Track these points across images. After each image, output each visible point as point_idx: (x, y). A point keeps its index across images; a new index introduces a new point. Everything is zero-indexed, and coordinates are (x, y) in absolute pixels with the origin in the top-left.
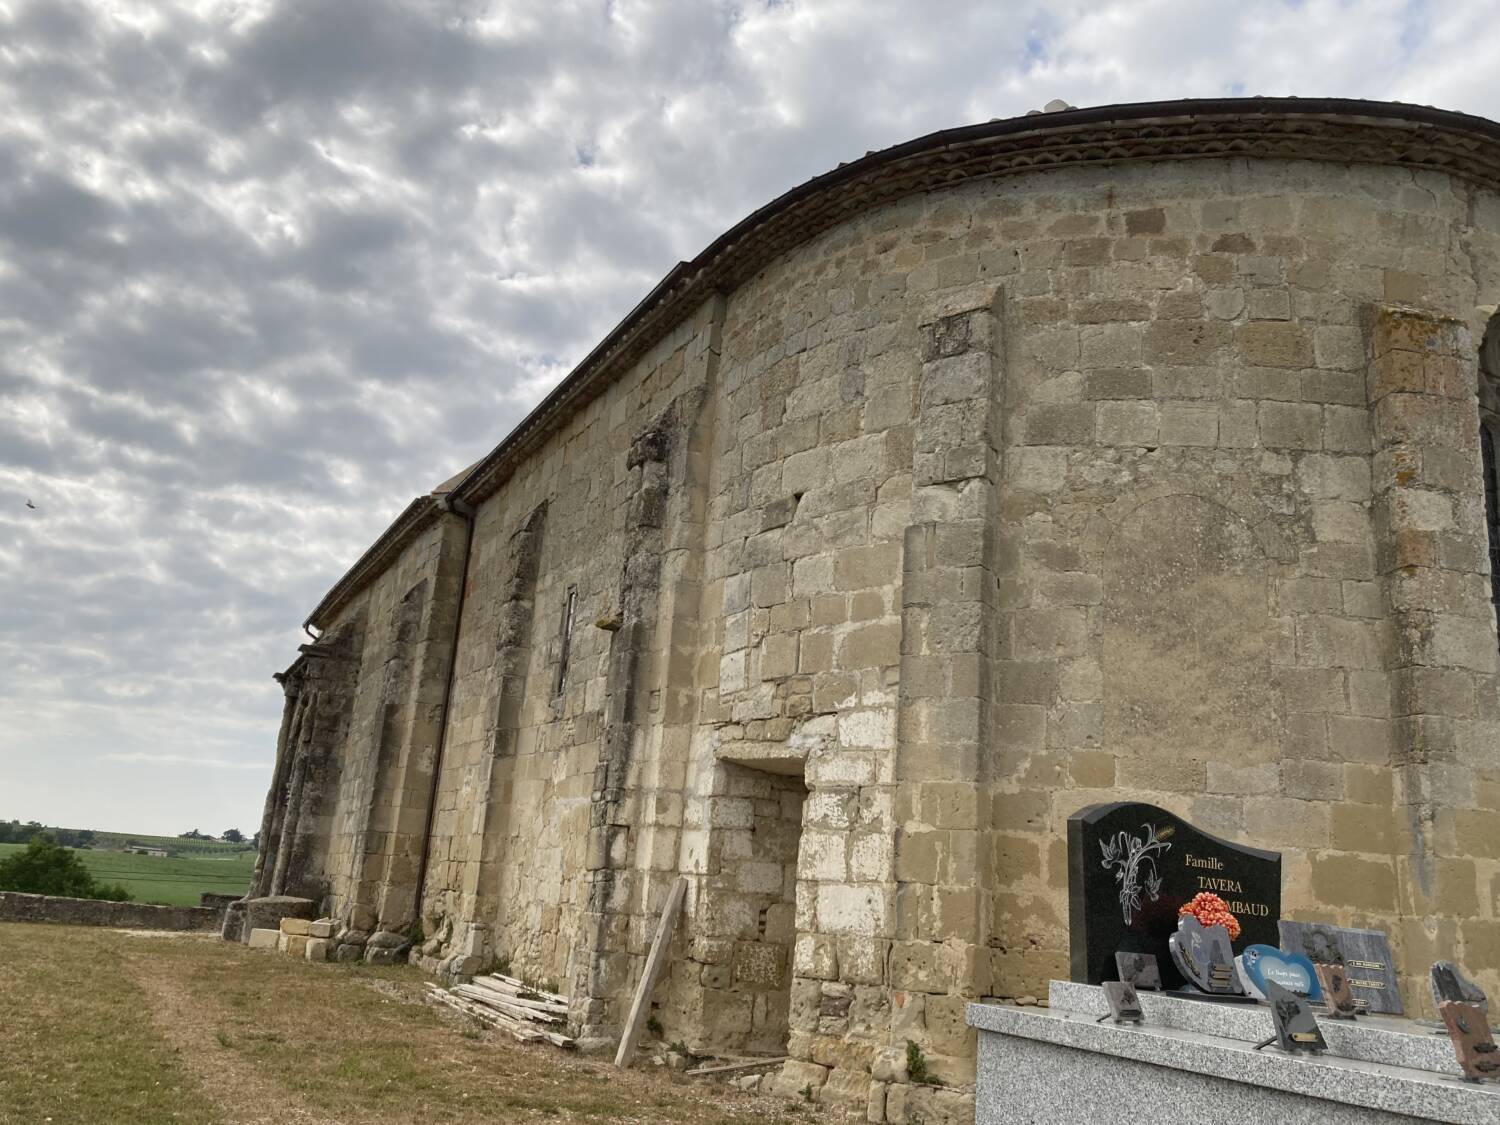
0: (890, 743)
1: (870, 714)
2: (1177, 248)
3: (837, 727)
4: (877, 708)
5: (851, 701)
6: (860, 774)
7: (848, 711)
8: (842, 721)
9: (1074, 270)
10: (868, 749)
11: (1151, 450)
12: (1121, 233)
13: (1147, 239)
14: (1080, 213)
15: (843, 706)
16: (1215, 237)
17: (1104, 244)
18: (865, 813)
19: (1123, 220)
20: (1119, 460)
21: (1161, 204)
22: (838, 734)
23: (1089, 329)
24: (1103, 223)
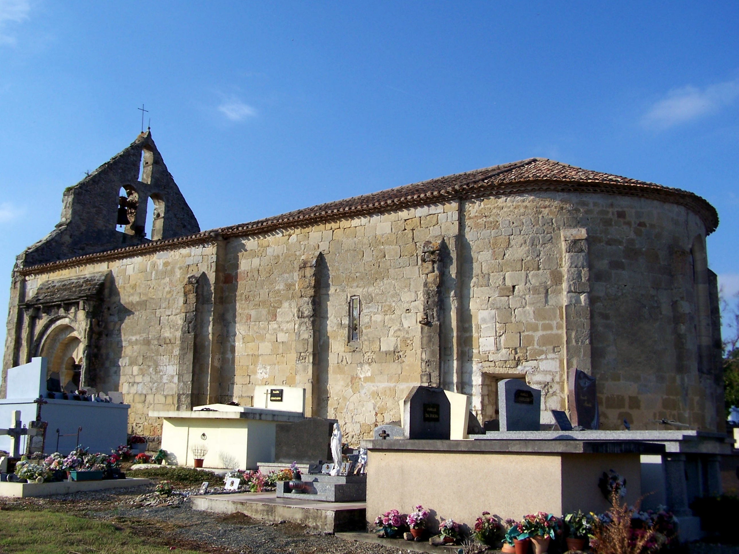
0: (558, 369)
1: (549, 361)
2: (629, 224)
3: (538, 365)
4: (553, 359)
5: (543, 356)
6: (548, 378)
7: (542, 360)
8: (540, 363)
9: (604, 227)
10: (550, 371)
11: (625, 286)
12: (615, 218)
13: (622, 220)
14: (604, 209)
15: (540, 358)
16: (638, 222)
17: (611, 220)
18: (550, 390)
19: (616, 213)
20: (618, 288)
21: (625, 209)
22: (539, 367)
23: (609, 247)
24: (611, 213)
